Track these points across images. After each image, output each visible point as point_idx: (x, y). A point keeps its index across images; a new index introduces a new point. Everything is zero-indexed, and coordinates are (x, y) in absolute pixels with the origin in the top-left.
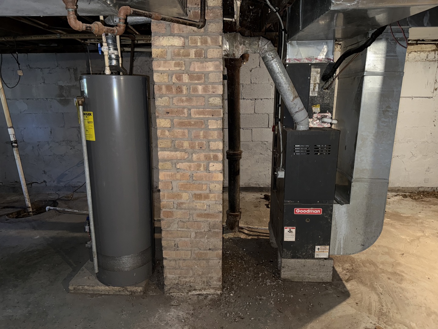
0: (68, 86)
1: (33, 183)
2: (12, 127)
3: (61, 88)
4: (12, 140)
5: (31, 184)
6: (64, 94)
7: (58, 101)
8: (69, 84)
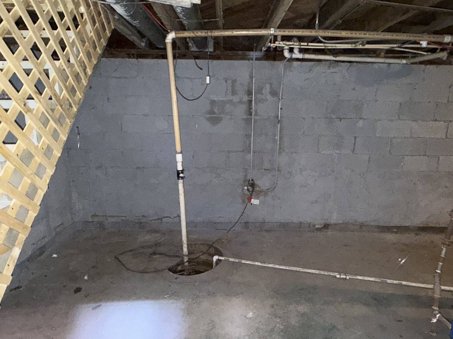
0: (222, 101)
1: (164, 217)
2: (181, 153)
3: (213, 102)
4: (179, 169)
5: (161, 219)
6: (216, 111)
7: (207, 119)
8: (224, 99)
